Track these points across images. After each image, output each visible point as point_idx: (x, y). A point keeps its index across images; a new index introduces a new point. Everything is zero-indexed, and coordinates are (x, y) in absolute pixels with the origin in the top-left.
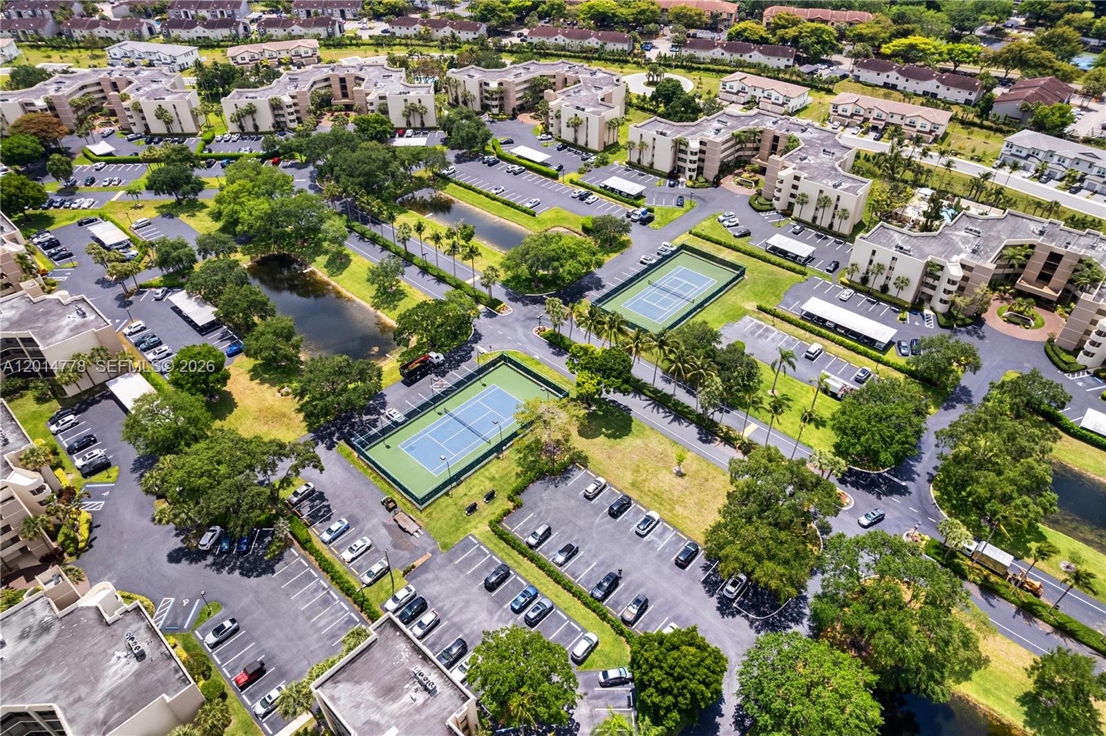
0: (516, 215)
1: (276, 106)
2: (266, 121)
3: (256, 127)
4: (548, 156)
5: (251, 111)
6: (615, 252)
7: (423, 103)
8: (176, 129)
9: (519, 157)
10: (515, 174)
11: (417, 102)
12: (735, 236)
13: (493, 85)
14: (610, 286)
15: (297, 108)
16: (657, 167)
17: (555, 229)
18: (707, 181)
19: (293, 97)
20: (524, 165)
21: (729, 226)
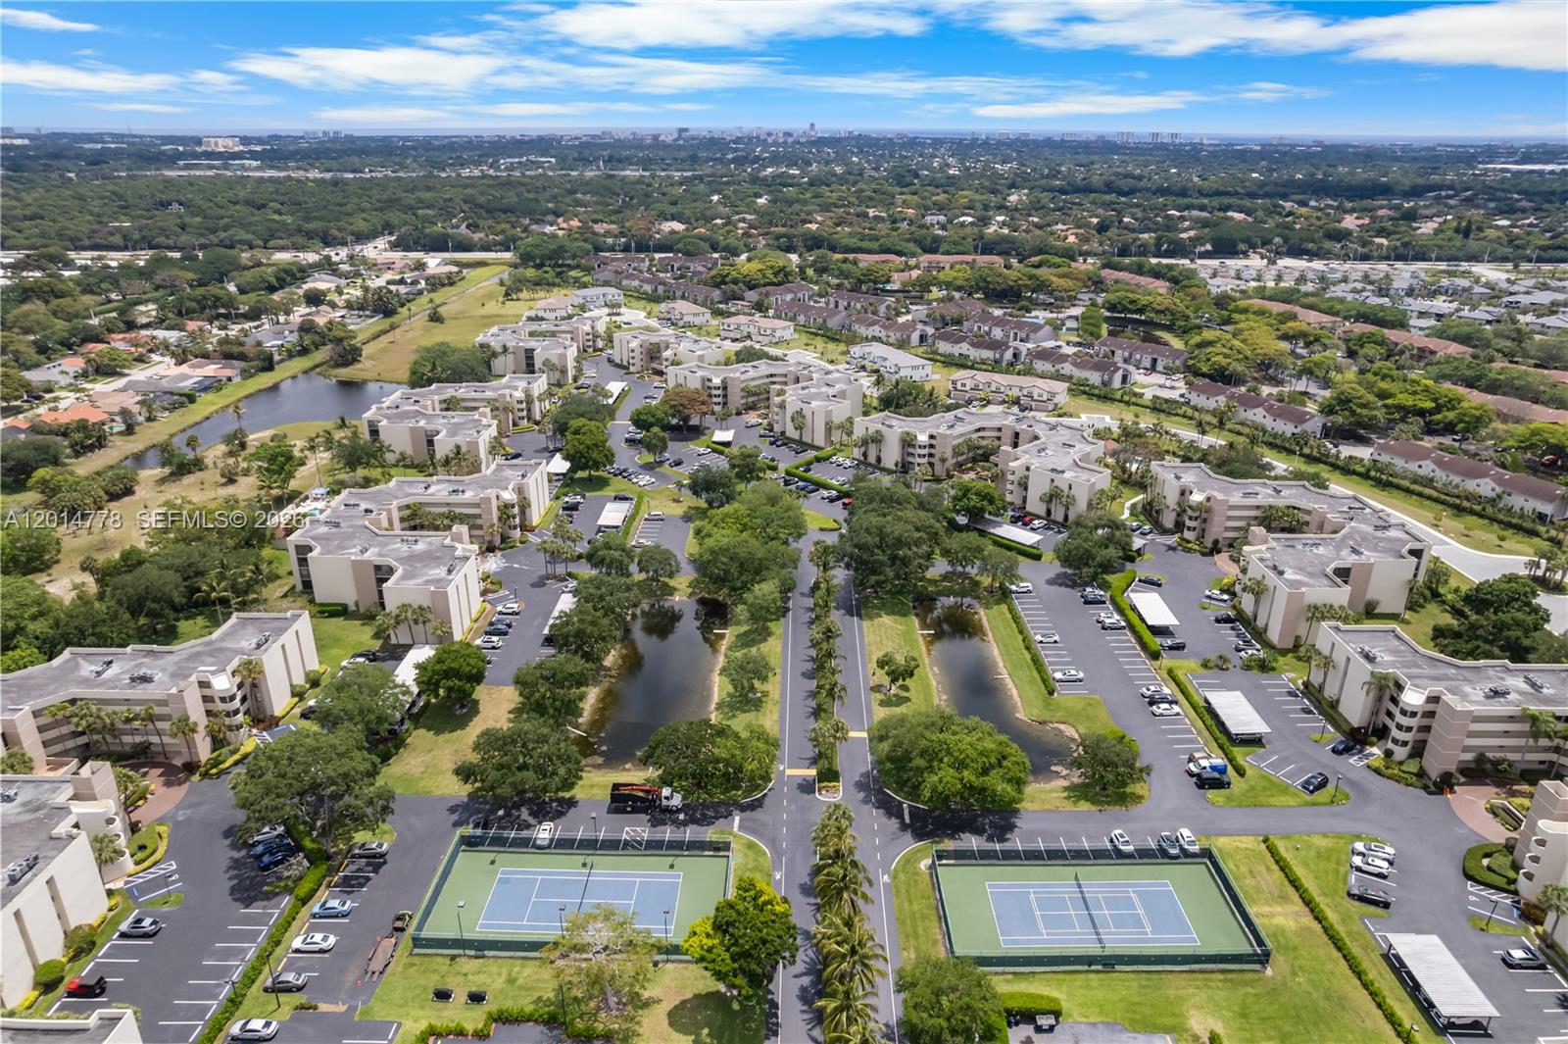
0: (1032, 681)
1: (908, 442)
2: (891, 456)
3: (879, 460)
4: (1175, 622)
5: (877, 439)
6: (1093, 803)
7: (1073, 492)
8: (807, 439)
9: (1134, 608)
10: (1104, 628)
11: (1066, 488)
12: (1349, 894)
13: (1197, 497)
14: (1016, 843)
15: (932, 451)
16: (1343, 709)
17: (1062, 727)
18: (1421, 774)
19: (932, 437)
20: (1127, 620)
21: (1359, 869)
